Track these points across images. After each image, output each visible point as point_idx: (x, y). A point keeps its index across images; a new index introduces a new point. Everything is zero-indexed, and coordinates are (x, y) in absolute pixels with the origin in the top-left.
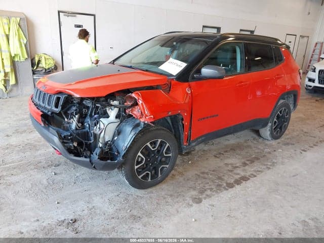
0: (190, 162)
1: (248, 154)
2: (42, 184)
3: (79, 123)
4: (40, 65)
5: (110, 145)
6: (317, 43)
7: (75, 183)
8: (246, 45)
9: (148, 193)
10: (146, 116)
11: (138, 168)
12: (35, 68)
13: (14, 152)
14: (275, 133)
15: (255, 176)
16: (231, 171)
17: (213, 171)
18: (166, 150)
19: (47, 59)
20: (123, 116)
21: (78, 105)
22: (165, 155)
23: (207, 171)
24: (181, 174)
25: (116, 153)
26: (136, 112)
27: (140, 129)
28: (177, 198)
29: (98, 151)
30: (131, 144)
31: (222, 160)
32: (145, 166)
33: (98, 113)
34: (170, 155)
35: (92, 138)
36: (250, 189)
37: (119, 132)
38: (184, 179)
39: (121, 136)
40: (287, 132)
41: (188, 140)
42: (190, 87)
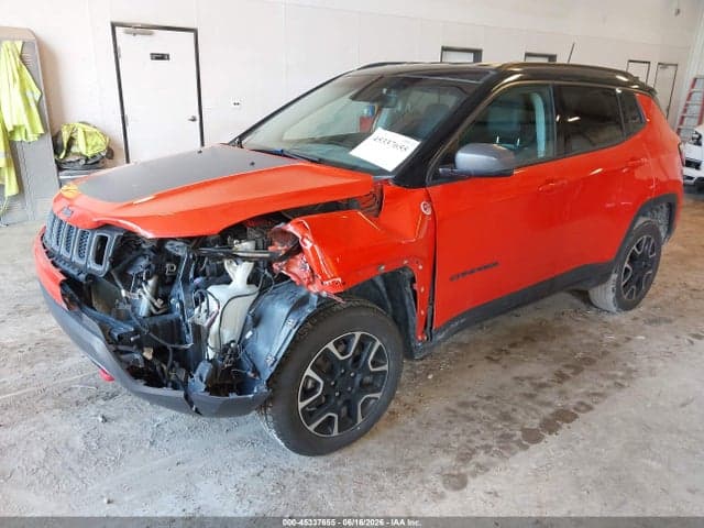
0: (430, 377)
1: (568, 351)
2: (72, 450)
3: (156, 299)
4: (74, 149)
5: (235, 354)
6: (695, 80)
7: (152, 444)
8: (558, 90)
9: (334, 466)
10: (324, 278)
11: (308, 406)
12: (62, 157)
13: (9, 365)
14: (625, 297)
15: (590, 408)
16: (531, 396)
17: (489, 398)
18: (375, 356)
19: (91, 134)
20: (265, 280)
21: (152, 254)
22: (372, 369)
23: (473, 399)
24: (411, 409)
25: (250, 374)
26: (299, 268)
27: (310, 311)
28: (406, 475)
29: (204, 369)
30: (287, 349)
31: (505, 367)
32: (324, 399)
33: (204, 274)
34: (385, 368)
35: (189, 337)
36: (581, 446)
37: (256, 319)
38: (420, 423)
39: (261, 330)
40: (651, 291)
41: (426, 326)
42: (430, 200)
